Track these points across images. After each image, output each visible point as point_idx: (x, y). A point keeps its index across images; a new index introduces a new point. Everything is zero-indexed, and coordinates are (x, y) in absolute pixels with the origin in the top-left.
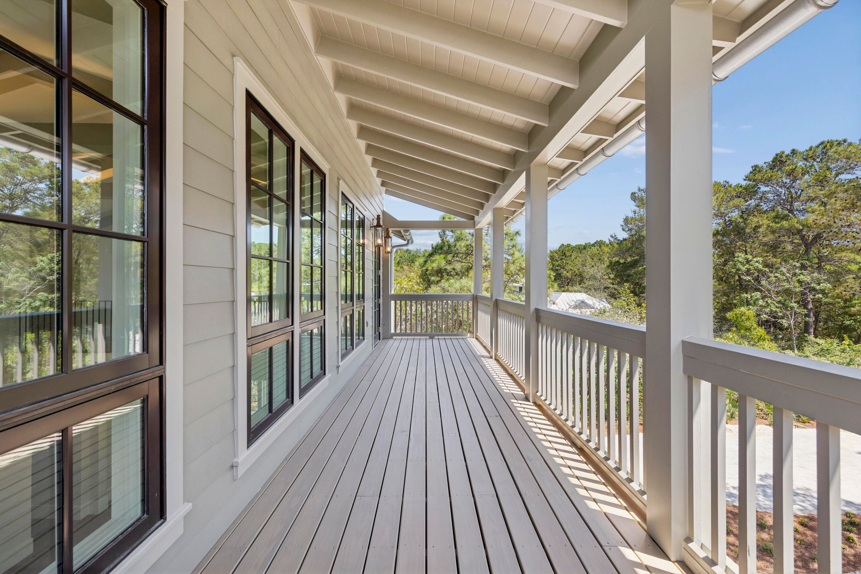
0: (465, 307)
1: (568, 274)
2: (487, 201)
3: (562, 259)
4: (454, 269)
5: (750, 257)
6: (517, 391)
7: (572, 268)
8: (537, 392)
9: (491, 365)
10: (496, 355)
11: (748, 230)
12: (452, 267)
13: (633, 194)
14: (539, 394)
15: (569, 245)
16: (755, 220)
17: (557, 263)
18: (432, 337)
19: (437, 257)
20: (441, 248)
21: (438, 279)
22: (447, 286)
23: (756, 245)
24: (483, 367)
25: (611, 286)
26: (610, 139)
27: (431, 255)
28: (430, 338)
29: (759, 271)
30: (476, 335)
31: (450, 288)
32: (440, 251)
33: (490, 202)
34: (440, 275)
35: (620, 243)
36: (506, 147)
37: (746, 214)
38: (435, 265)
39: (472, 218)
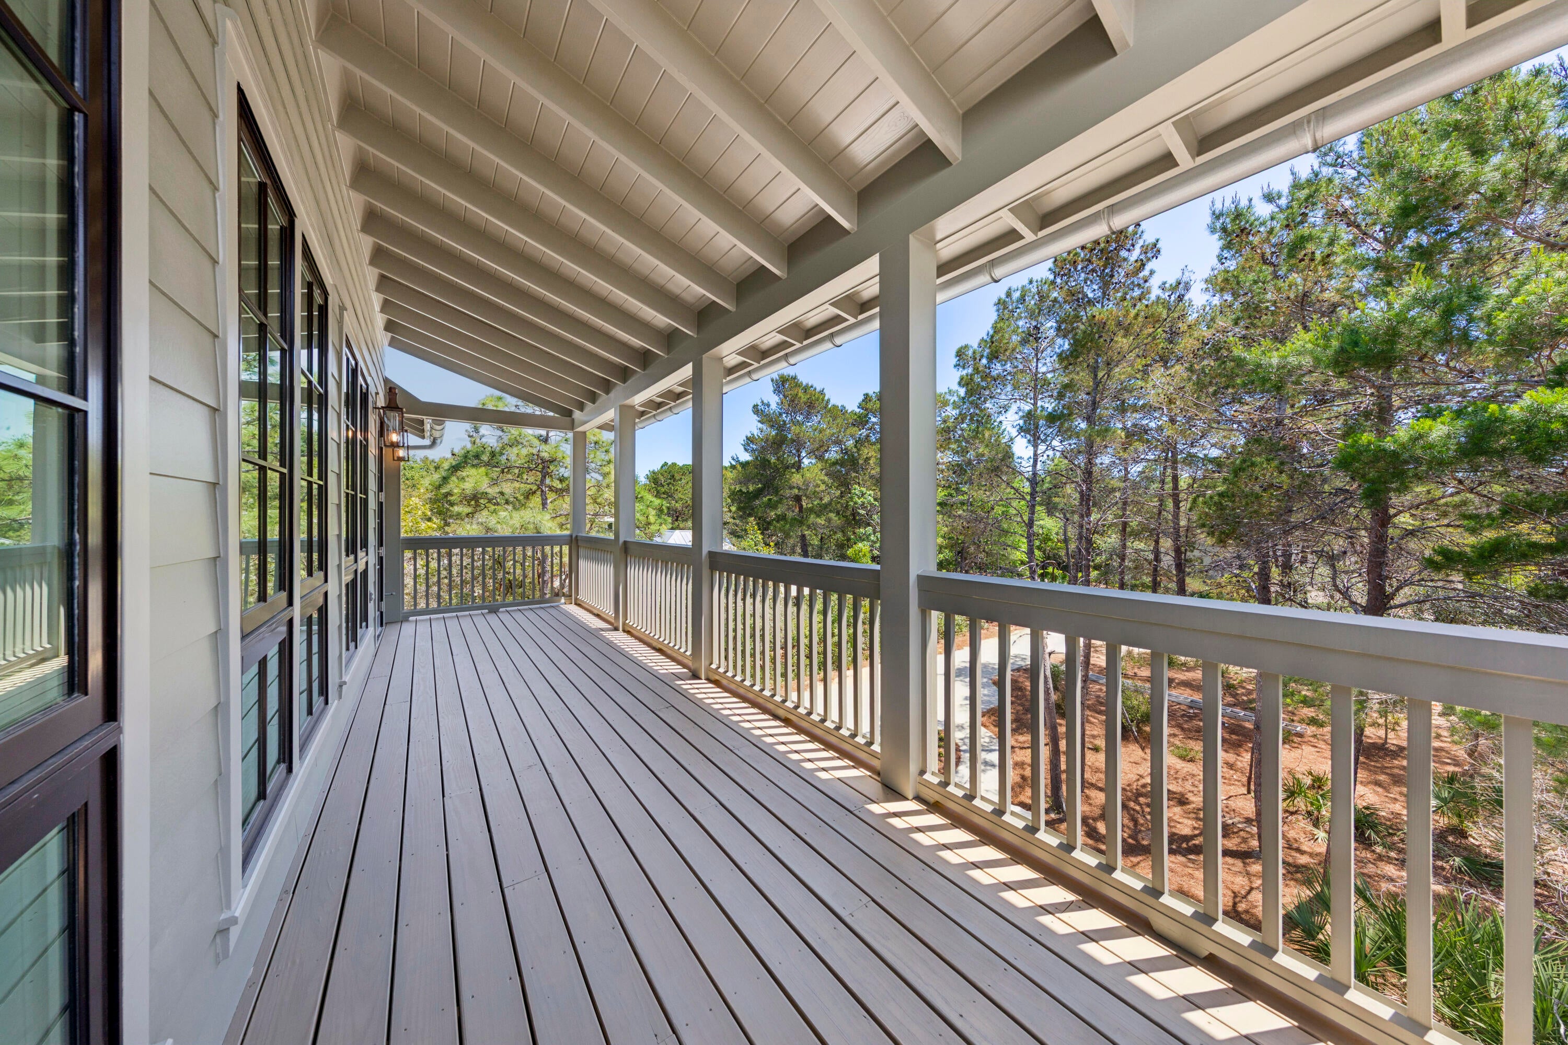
0: (519, 557)
1: (677, 505)
2: (607, 392)
3: (668, 484)
4: (502, 493)
5: (864, 490)
6: (678, 669)
7: (682, 497)
8: (711, 664)
9: (619, 638)
10: (624, 624)
11: (861, 462)
12: (497, 489)
13: (755, 406)
14: (714, 666)
15: (674, 464)
16: (866, 451)
17: (663, 490)
18: (494, 610)
19: (469, 472)
20: (477, 456)
21: (469, 510)
22: (495, 522)
23: (867, 477)
24: (610, 644)
25: (731, 520)
26: (798, 345)
27: (455, 468)
28: (490, 612)
29: (871, 504)
30: (576, 599)
31: (499, 526)
32: (476, 462)
33: (612, 395)
34: (473, 503)
35: (745, 465)
36: (661, 320)
37: (859, 442)
38: (468, 486)
39: (569, 413)
